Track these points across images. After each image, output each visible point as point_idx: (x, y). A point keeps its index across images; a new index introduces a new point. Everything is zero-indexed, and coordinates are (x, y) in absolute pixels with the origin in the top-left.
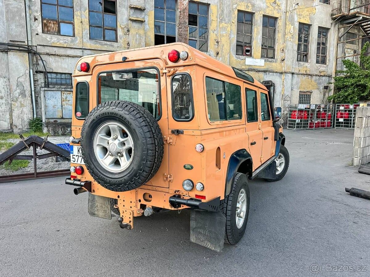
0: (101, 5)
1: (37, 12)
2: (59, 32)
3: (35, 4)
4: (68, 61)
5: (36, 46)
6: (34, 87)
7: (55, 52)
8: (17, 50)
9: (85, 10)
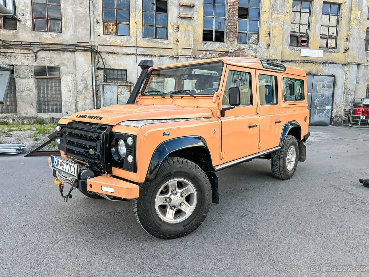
0: (154, 5)
1: (99, 16)
2: (117, 33)
3: (98, 9)
4: (124, 58)
5: (98, 46)
6: (95, 82)
7: (113, 50)
8: (82, 50)
9: (139, 12)
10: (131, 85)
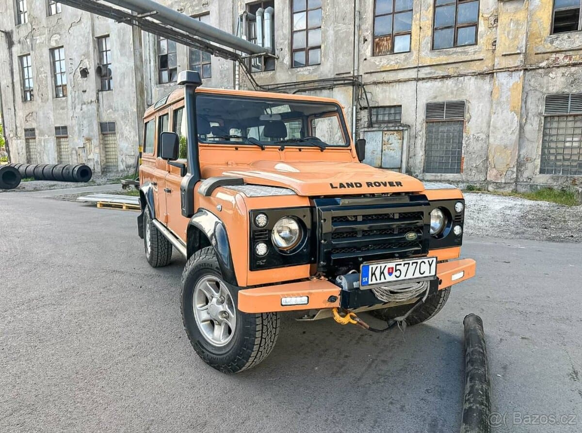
1: (367, 30)
2: (391, 51)
3: (366, 20)
4: (399, 88)
5: (362, 76)
6: (356, 128)
7: (383, 78)
8: (342, 84)
9: (428, 8)
10: (403, 130)
